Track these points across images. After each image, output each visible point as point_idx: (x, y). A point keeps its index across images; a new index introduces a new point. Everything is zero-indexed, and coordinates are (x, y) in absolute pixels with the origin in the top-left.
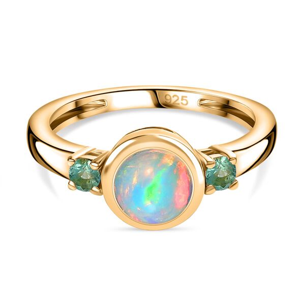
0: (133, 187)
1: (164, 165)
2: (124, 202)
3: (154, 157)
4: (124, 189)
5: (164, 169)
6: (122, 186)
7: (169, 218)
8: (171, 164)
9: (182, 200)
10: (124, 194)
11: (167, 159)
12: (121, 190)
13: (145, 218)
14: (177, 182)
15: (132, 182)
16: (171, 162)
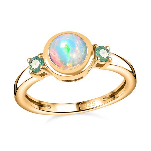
0: (76, 46)
1: (69, 62)
2: (76, 37)
3: (76, 63)
4: (79, 43)
5: (68, 61)
6: (81, 43)
7: (52, 43)
8: (67, 64)
9: (52, 54)
10: (78, 41)
11: (70, 65)
12: (80, 42)
13: (63, 37)
14: (59, 59)
15: (78, 48)
16: (68, 65)
